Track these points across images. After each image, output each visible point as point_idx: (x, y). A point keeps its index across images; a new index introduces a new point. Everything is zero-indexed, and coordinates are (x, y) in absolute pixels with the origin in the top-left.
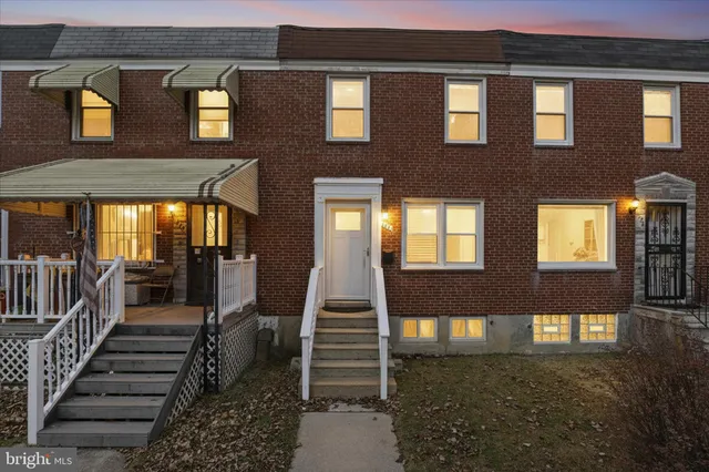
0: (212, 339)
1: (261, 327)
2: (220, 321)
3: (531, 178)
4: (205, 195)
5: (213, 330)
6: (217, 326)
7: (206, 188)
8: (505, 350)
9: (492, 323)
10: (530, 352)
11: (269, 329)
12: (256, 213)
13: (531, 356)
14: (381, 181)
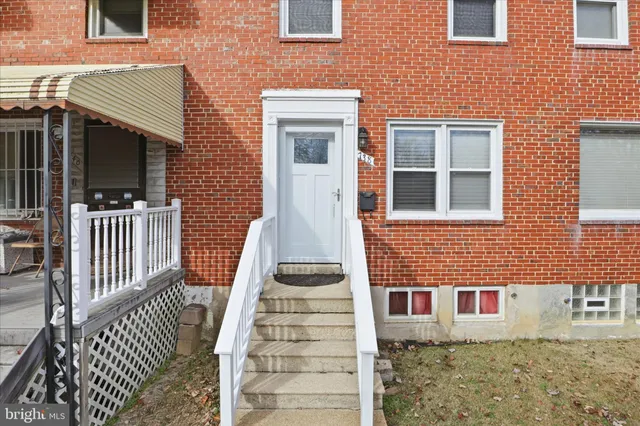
0: (63, 352)
1: (188, 301)
2: (77, 319)
3: (569, 90)
4: (42, 95)
5: (63, 336)
6: (71, 329)
7: (46, 82)
8: (533, 335)
9: (514, 295)
10: (566, 336)
11: (200, 306)
12: (180, 140)
13: (569, 343)
14: (357, 93)
